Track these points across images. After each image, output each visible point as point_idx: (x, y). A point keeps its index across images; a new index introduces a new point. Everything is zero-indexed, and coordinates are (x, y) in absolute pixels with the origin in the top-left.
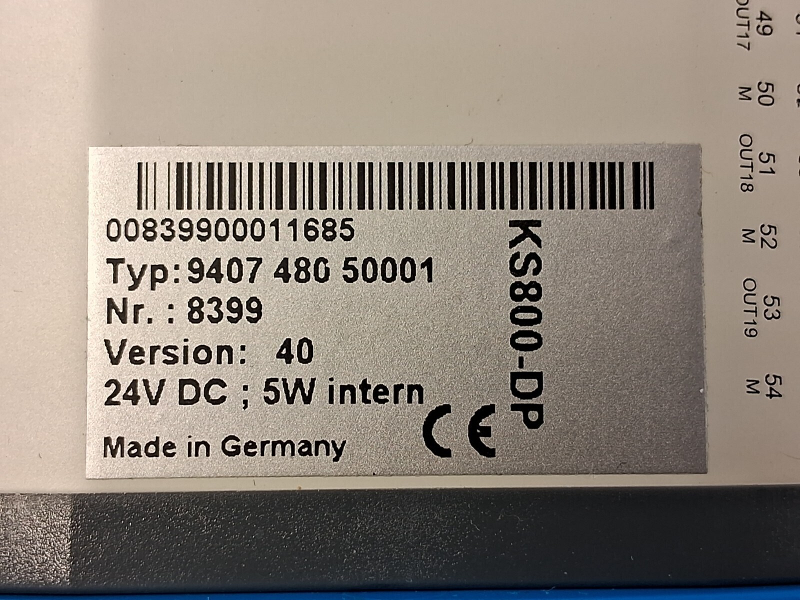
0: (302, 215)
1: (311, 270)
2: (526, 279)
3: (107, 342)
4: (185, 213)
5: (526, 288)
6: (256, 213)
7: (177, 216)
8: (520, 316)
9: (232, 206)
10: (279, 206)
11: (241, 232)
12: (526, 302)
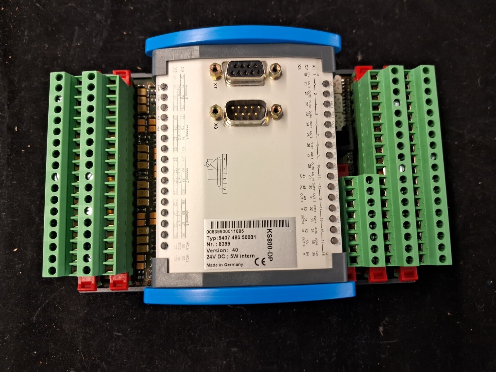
0: (236, 229)
1: (237, 237)
2: (270, 238)
3: (207, 249)
4: (218, 229)
5: (270, 239)
6: (229, 229)
7: (217, 229)
8: (269, 244)
9: (225, 228)
10: (232, 228)
11: (227, 232)
12: (270, 242)
